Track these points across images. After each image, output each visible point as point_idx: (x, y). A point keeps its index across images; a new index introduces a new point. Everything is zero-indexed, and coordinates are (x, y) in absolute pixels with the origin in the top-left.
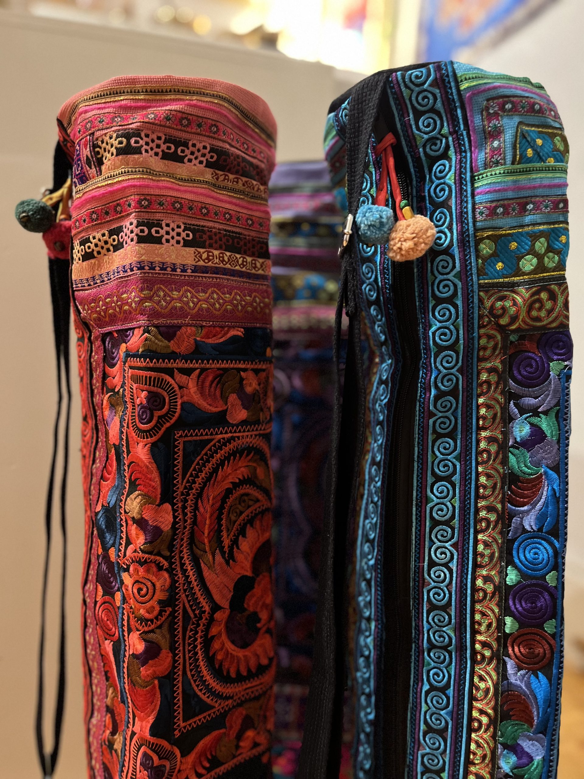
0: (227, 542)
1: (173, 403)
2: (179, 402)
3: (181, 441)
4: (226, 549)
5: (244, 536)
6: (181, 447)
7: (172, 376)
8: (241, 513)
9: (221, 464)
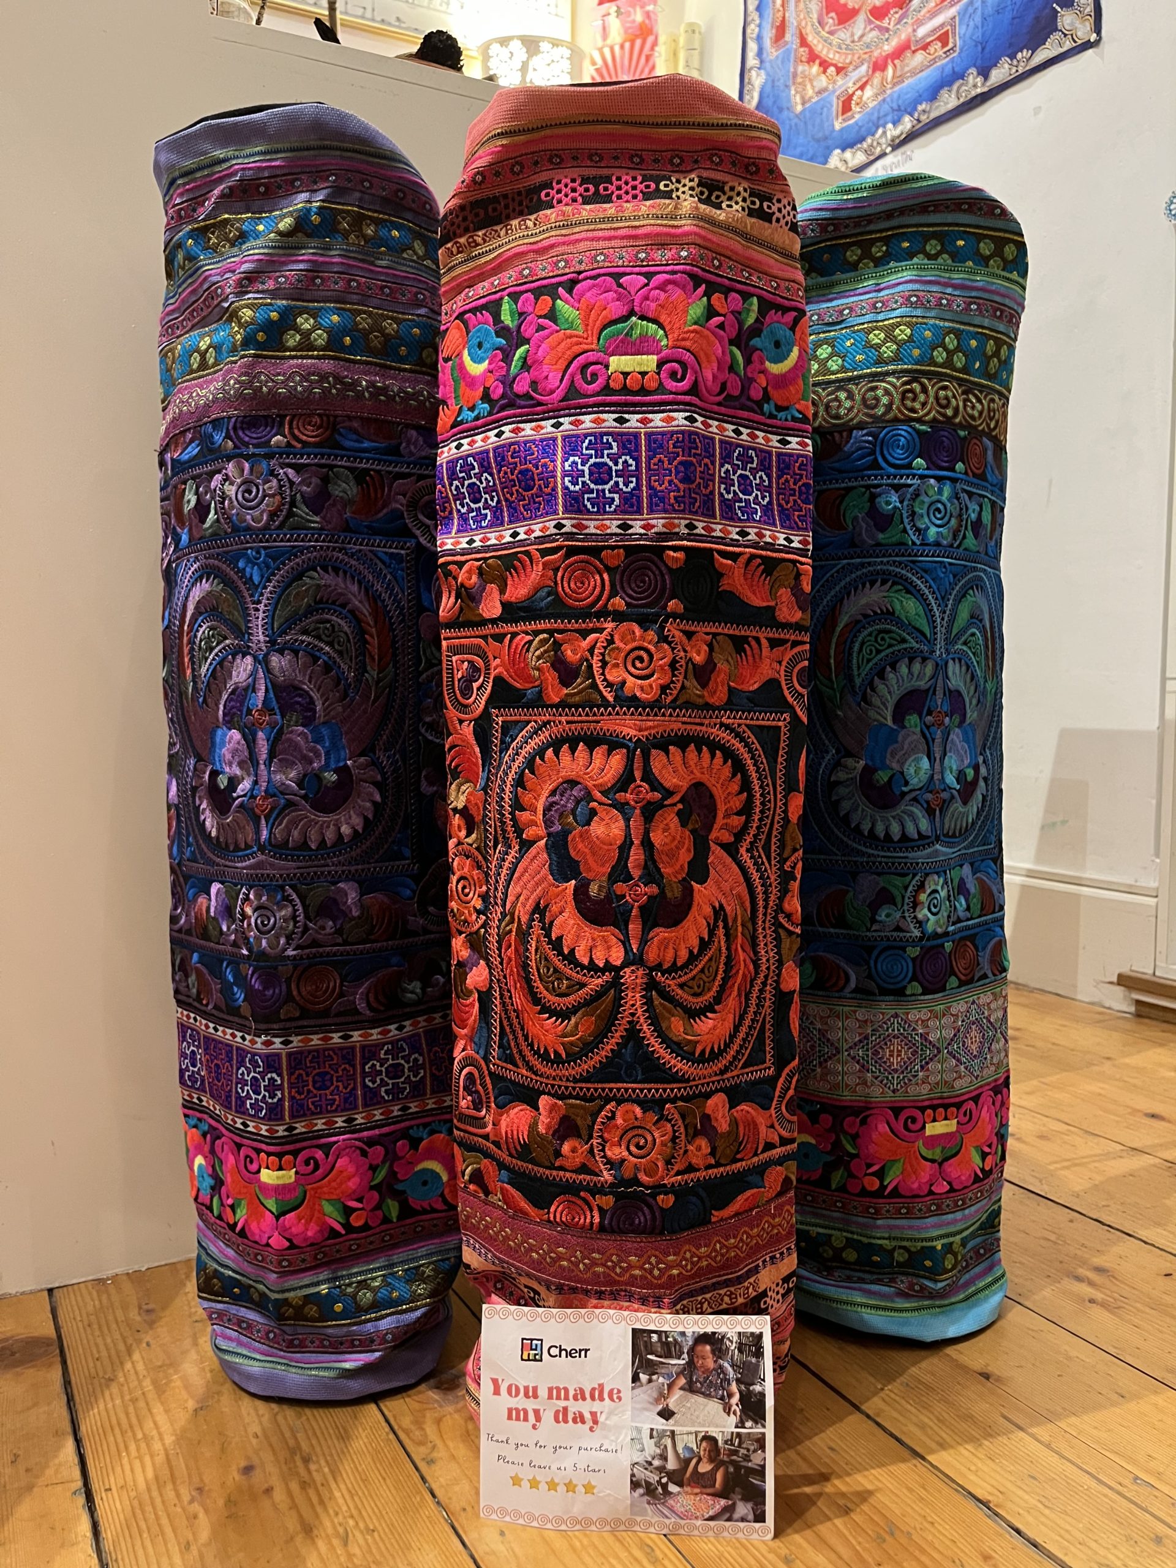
0: (721, 932)
1: (778, 1109)
2: (773, 1111)
3: (768, 1064)
4: (721, 924)
5: (702, 939)
6: (768, 1057)
7: (781, 1137)
8: (702, 971)
9: (732, 1037)
